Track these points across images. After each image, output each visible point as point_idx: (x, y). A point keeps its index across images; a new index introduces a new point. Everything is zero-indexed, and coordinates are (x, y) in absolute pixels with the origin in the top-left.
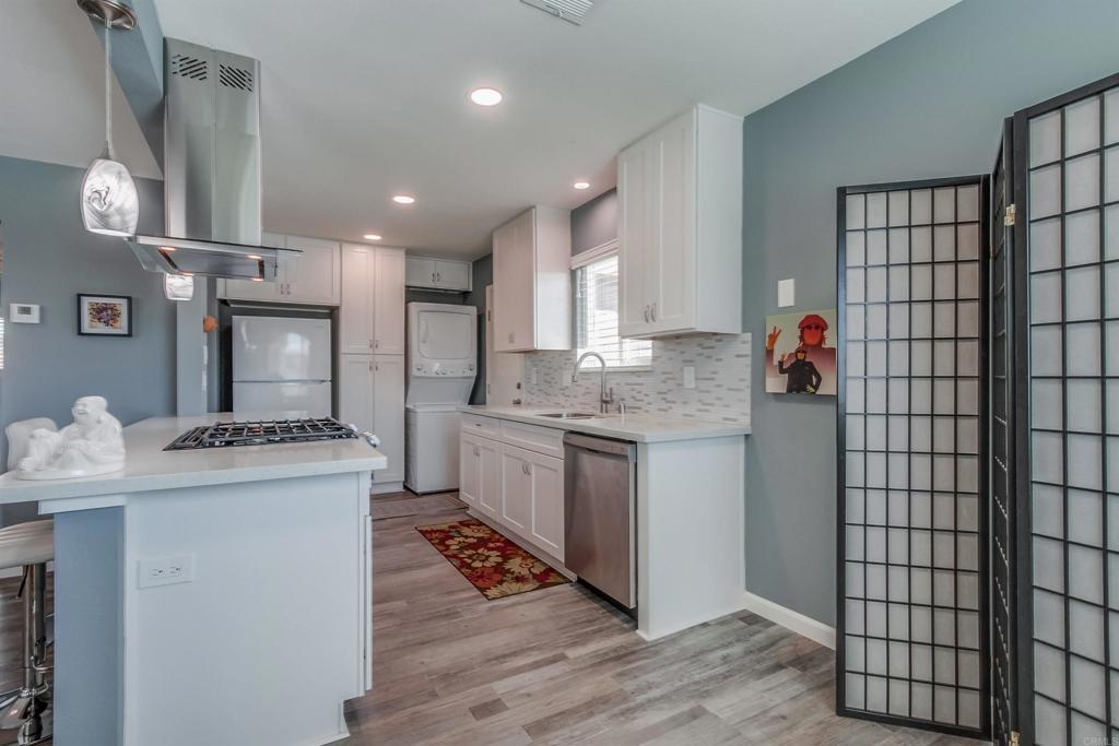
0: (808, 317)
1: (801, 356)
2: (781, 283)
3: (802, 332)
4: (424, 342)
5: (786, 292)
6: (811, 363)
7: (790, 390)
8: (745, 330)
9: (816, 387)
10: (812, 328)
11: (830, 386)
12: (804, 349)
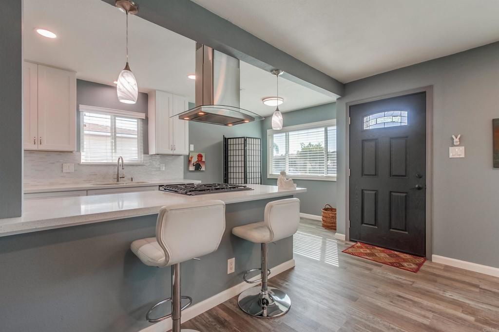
0: (199, 154)
5: (192, 147)
6: (199, 164)
7: (195, 169)
9: (201, 169)
10: (200, 156)
11: (203, 169)
12: (198, 161)
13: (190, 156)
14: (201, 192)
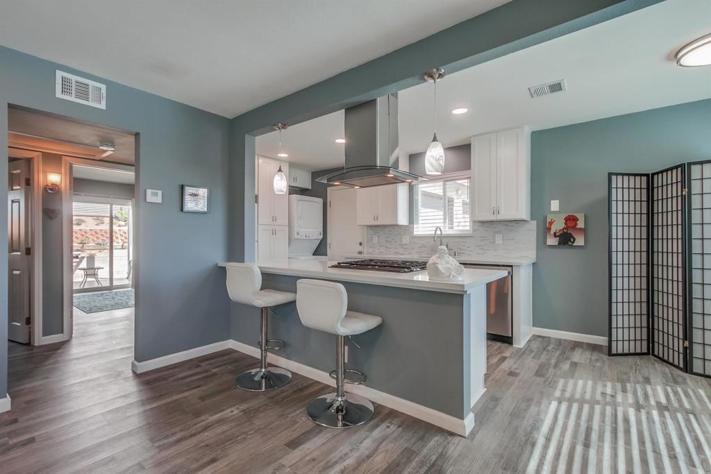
0: (569, 216)
1: (565, 231)
2: (552, 202)
3: (566, 221)
4: (300, 218)
5: (555, 205)
6: (570, 234)
7: (559, 244)
8: (532, 219)
9: (573, 243)
10: (571, 220)
11: (580, 241)
12: (567, 228)
13: (549, 220)
14: (361, 267)
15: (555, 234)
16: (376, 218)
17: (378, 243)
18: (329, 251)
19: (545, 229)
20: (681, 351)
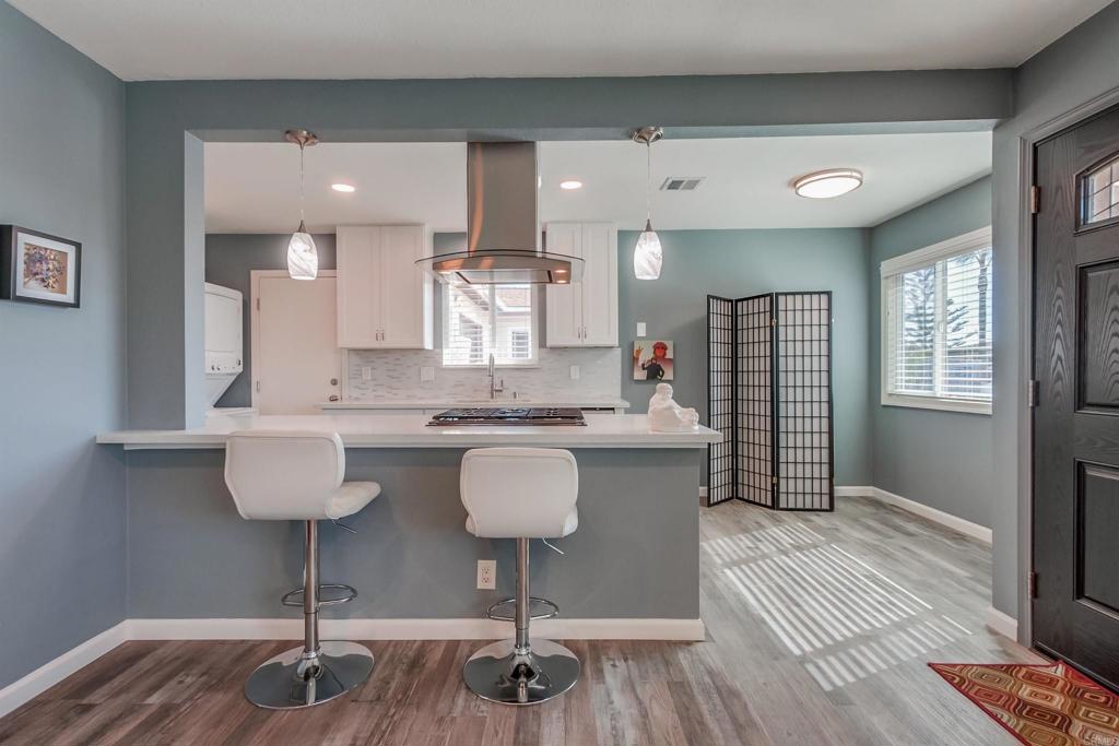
0: (657, 343)
1: (653, 362)
2: (638, 325)
3: (655, 350)
5: (641, 329)
6: (659, 365)
7: (647, 378)
8: (620, 346)
9: (662, 376)
10: (660, 348)
11: (669, 375)
12: (656, 358)
13: (636, 349)
15: (643, 365)
16: (380, 336)
17: (373, 380)
18: (255, 397)
19: (632, 359)
20: (769, 488)
